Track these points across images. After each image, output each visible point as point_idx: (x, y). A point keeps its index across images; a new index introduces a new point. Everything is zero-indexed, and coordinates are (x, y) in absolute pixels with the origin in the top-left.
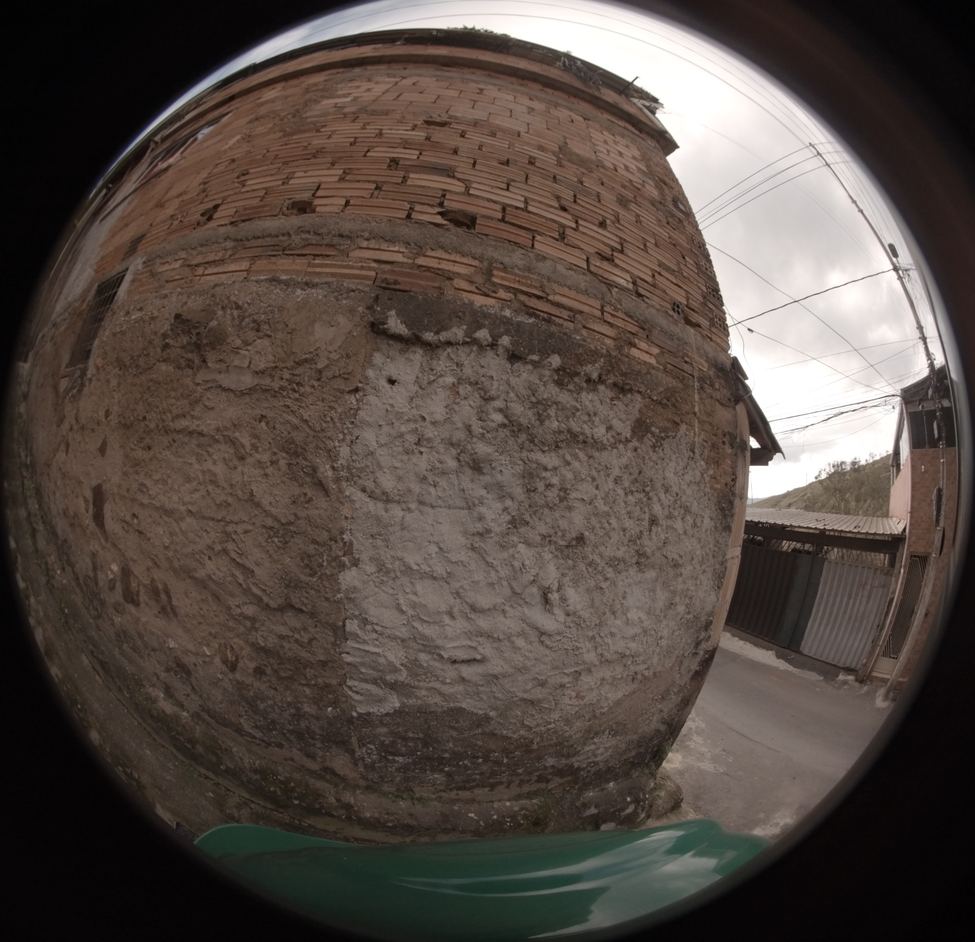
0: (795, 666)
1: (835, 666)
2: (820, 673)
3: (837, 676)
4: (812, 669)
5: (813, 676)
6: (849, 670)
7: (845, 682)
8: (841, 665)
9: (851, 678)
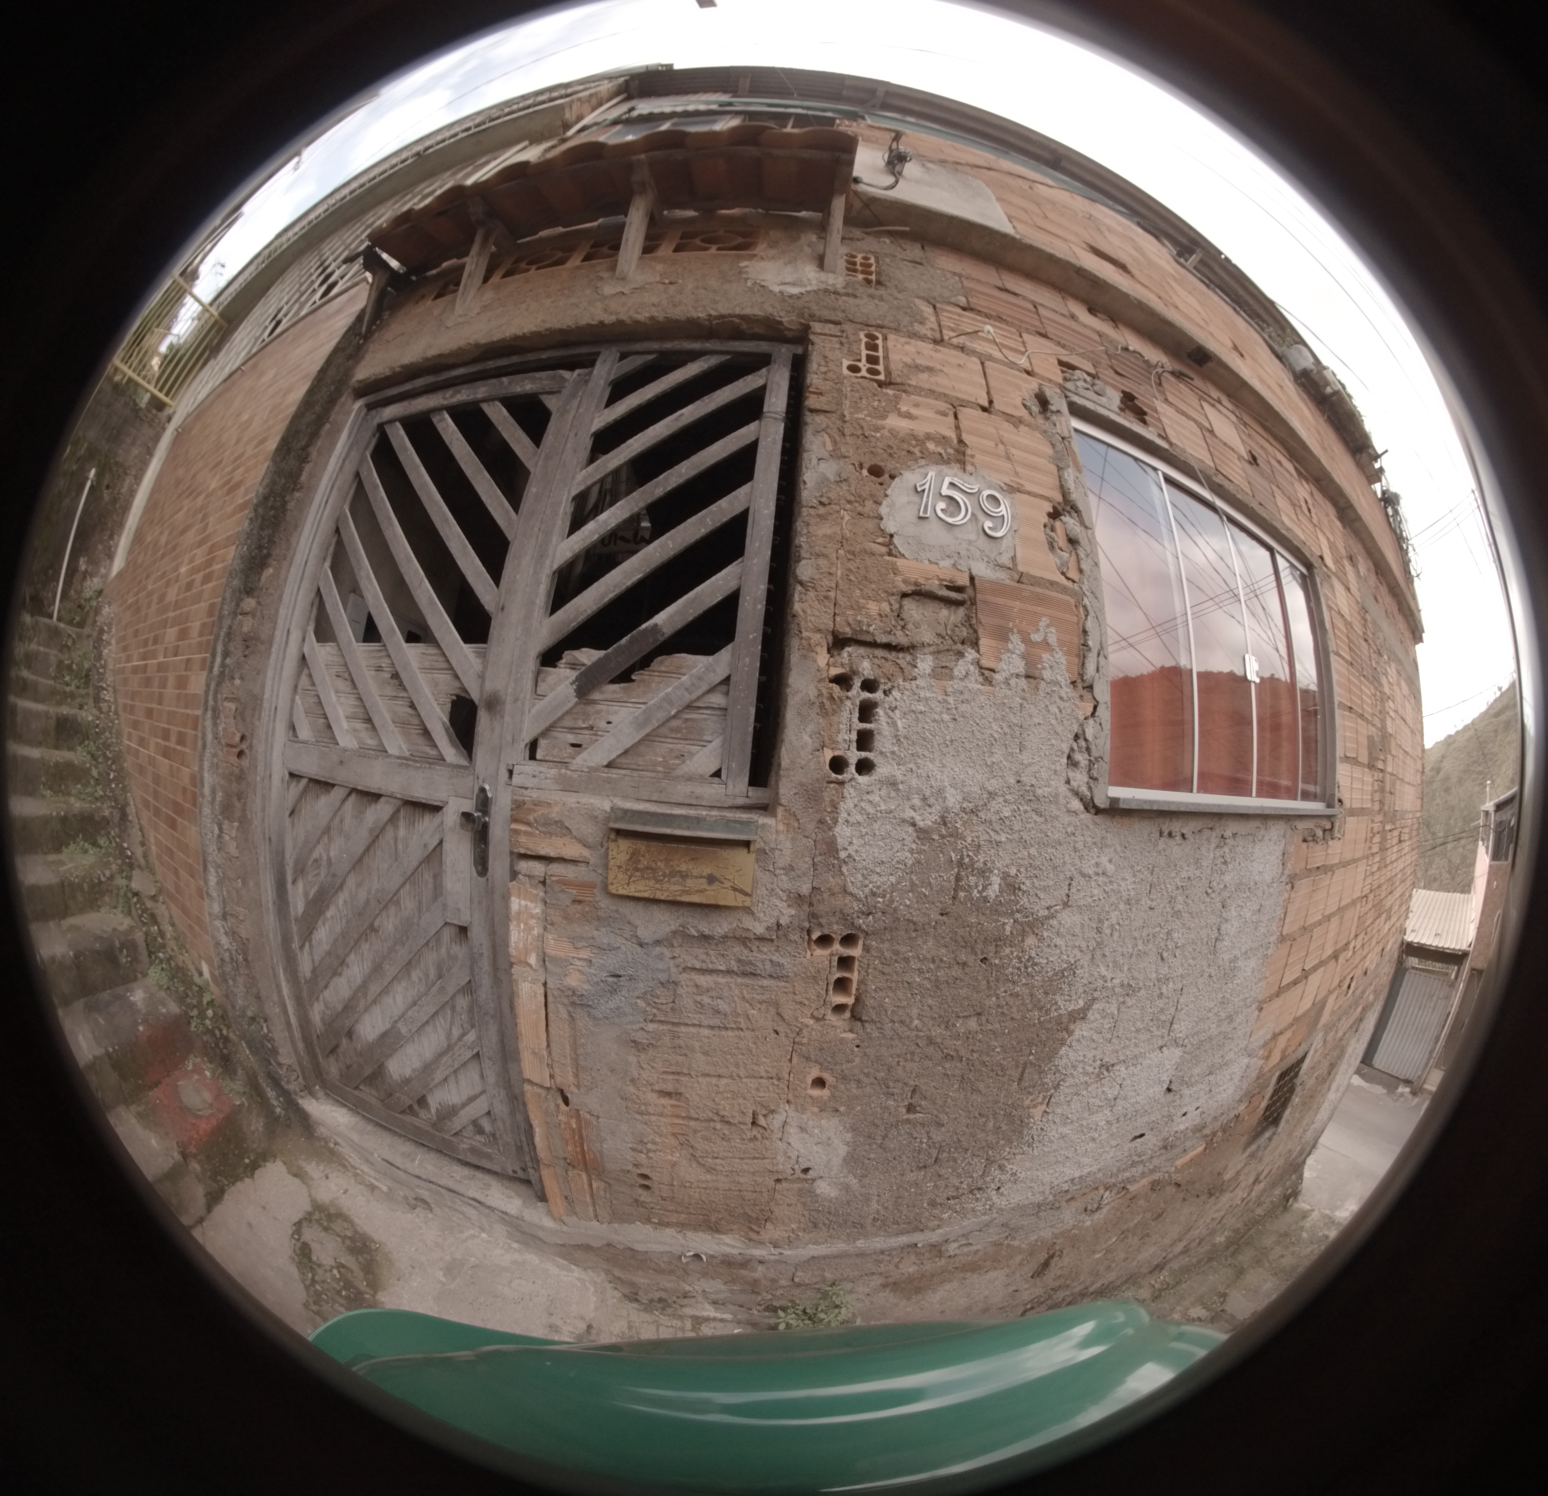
0: (1367, 1081)
1: (1397, 1078)
2: (1386, 1086)
3: (1397, 1088)
4: (1380, 1083)
5: (1379, 1090)
6: (1407, 1082)
7: (1402, 1095)
8: (1401, 1077)
9: (1407, 1090)
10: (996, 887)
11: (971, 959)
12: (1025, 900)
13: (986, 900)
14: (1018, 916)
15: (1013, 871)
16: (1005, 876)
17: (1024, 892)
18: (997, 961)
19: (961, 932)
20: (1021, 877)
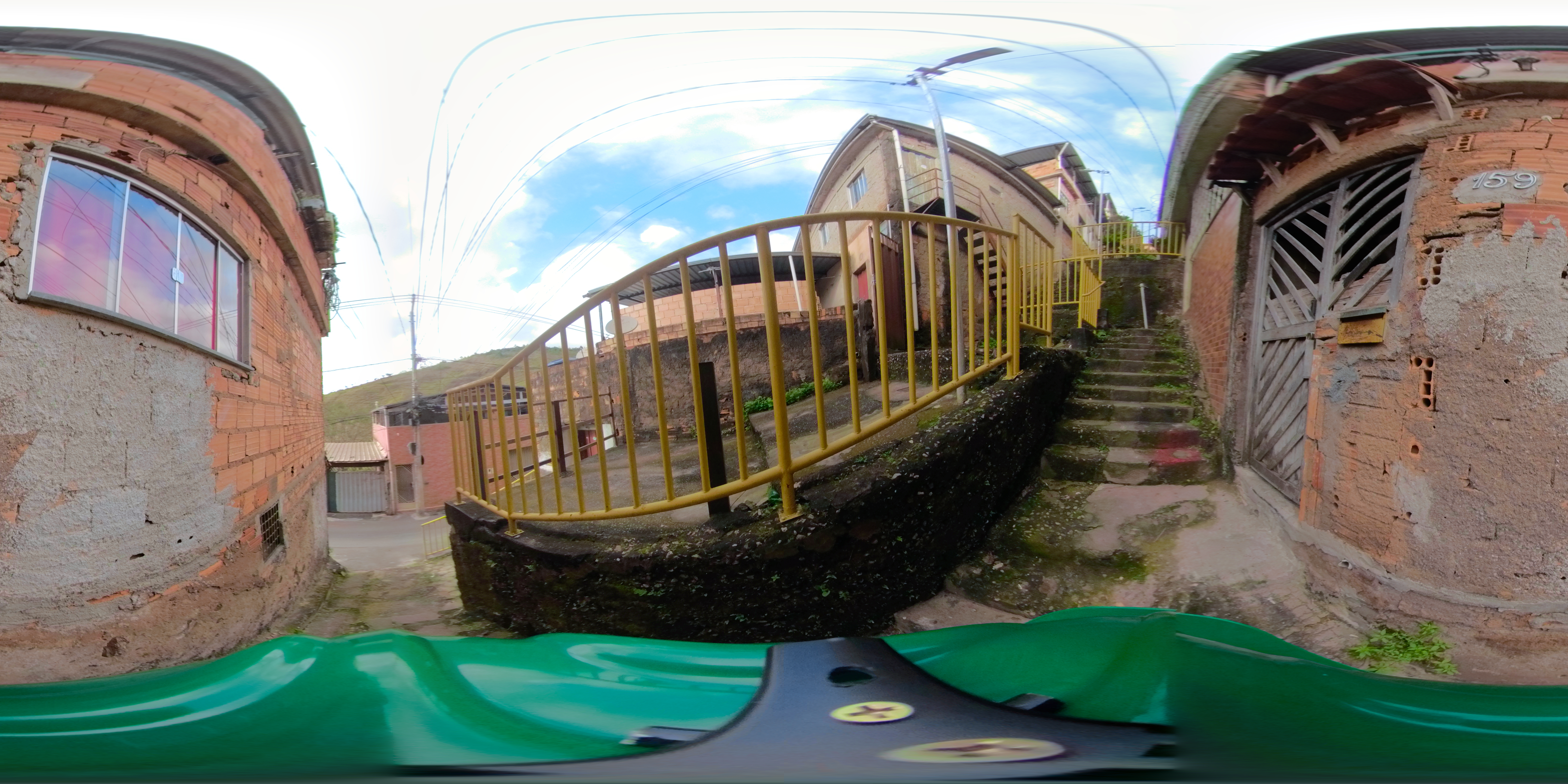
2: (359, 517)
10: (1510, 336)
11: (1497, 379)
12: (1532, 346)
13: (1504, 342)
14: (1529, 356)
15: (1522, 328)
16: (1516, 330)
17: (1531, 341)
18: (1515, 383)
19: (1488, 360)
20: (1528, 331)
